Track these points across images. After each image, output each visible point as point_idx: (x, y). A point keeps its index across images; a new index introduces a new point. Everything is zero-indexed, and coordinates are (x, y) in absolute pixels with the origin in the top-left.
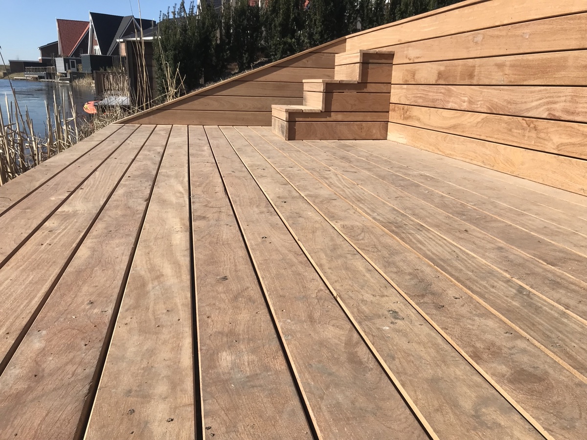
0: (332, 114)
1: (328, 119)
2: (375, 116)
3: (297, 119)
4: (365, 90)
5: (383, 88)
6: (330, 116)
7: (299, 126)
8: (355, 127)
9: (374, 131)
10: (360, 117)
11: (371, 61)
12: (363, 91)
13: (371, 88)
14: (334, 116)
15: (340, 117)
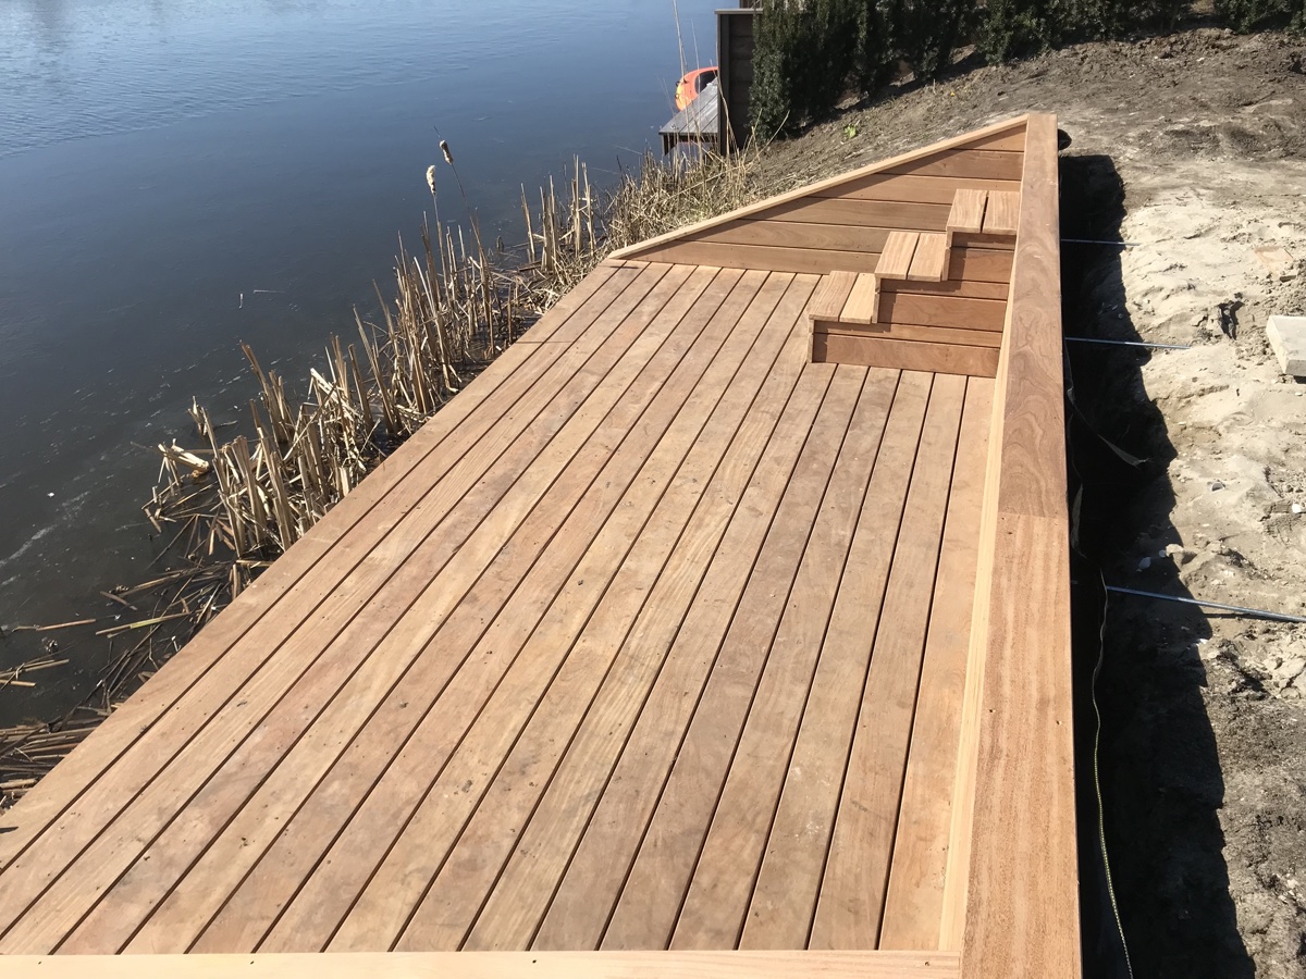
0: (893, 327)
1: (885, 334)
2: (973, 337)
3: (830, 331)
4: (957, 292)
5: (994, 291)
6: (889, 330)
7: (834, 340)
8: (935, 351)
9: (971, 362)
10: (944, 335)
11: (970, 244)
12: (953, 294)
13: (967, 288)
14: (895, 330)
15: (906, 333)
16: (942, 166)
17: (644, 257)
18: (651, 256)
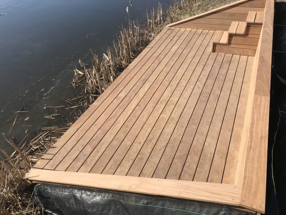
0: (231, 45)
1: (230, 46)
2: (250, 47)
3: (217, 45)
4: (247, 37)
5: (256, 36)
6: (230, 45)
7: (218, 47)
8: (241, 50)
9: (249, 53)
10: (243, 47)
11: (251, 25)
13: (249, 36)
14: (232, 45)
15: (234, 46)
16: (246, 5)
17: (174, 27)
18: (176, 26)
